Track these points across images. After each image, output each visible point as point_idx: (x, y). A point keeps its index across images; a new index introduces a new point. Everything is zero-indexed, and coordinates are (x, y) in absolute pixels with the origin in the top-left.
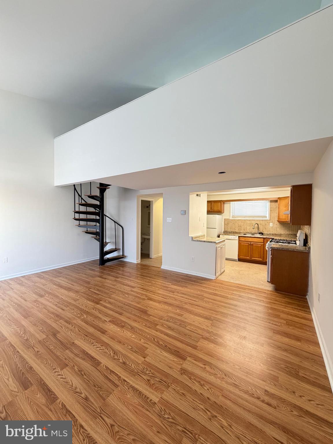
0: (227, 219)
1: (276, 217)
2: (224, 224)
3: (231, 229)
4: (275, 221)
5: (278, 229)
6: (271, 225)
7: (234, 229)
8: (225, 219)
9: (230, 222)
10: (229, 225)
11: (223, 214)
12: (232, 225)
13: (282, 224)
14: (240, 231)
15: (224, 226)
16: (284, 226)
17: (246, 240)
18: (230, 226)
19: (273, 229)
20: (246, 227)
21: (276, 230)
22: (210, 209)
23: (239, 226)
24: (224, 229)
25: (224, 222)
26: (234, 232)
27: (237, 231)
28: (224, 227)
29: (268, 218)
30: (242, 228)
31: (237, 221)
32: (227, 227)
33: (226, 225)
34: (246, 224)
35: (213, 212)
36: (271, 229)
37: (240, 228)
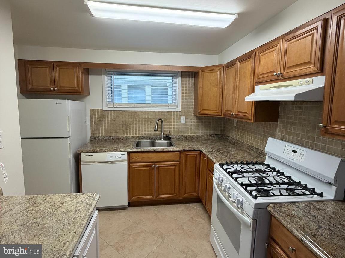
0: (98, 110)
1: (191, 105)
2: (92, 122)
3: (108, 131)
4: (188, 113)
5: (194, 128)
6: (183, 120)
7: (115, 131)
8: (91, 110)
9: (105, 116)
10: (102, 123)
11: (87, 99)
12: (108, 123)
13: (199, 119)
14: (127, 134)
15: (91, 126)
16: (202, 122)
17: (145, 160)
18: (105, 126)
19: (185, 128)
20: (139, 125)
21: (191, 130)
22: (49, 85)
23: (123, 125)
24: (92, 132)
25: (91, 117)
26: (113, 139)
27: (120, 136)
28: (92, 129)
29: (179, 109)
30: (130, 128)
31: (120, 114)
32: (99, 129)
33: (95, 123)
34: (139, 120)
35: (58, 91)
36: (183, 128)
37: (127, 129)
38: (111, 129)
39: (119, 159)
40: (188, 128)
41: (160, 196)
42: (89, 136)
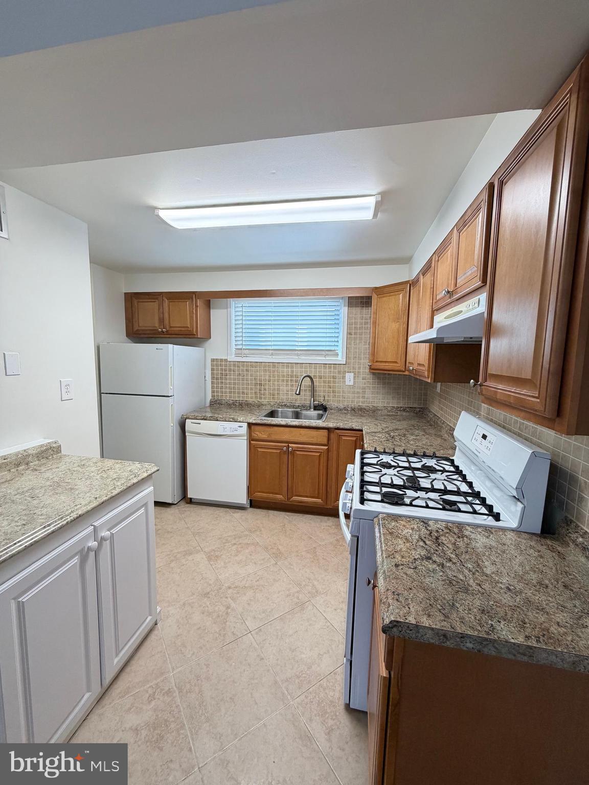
0: (221, 360)
1: (365, 354)
2: (213, 378)
3: (234, 393)
4: (359, 368)
5: (369, 394)
6: (349, 379)
7: (243, 393)
8: (213, 360)
9: (230, 370)
10: (226, 379)
11: (208, 344)
12: (235, 379)
13: (379, 378)
14: (261, 398)
15: (212, 383)
16: (384, 383)
17: (273, 437)
18: (230, 383)
19: (354, 393)
20: (278, 385)
21: (363, 397)
22: (157, 325)
23: (256, 384)
24: (213, 392)
25: (213, 370)
26: (241, 405)
27: (250, 400)
28: (213, 387)
29: (341, 359)
30: (265, 389)
31: (252, 366)
32: (222, 388)
33: (217, 379)
34: (278, 376)
35: (168, 333)
36: (349, 392)
37: (260, 390)
38: (239, 389)
39: (235, 433)
40: (358, 393)
41: (295, 498)
42: (209, 397)
